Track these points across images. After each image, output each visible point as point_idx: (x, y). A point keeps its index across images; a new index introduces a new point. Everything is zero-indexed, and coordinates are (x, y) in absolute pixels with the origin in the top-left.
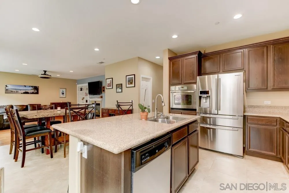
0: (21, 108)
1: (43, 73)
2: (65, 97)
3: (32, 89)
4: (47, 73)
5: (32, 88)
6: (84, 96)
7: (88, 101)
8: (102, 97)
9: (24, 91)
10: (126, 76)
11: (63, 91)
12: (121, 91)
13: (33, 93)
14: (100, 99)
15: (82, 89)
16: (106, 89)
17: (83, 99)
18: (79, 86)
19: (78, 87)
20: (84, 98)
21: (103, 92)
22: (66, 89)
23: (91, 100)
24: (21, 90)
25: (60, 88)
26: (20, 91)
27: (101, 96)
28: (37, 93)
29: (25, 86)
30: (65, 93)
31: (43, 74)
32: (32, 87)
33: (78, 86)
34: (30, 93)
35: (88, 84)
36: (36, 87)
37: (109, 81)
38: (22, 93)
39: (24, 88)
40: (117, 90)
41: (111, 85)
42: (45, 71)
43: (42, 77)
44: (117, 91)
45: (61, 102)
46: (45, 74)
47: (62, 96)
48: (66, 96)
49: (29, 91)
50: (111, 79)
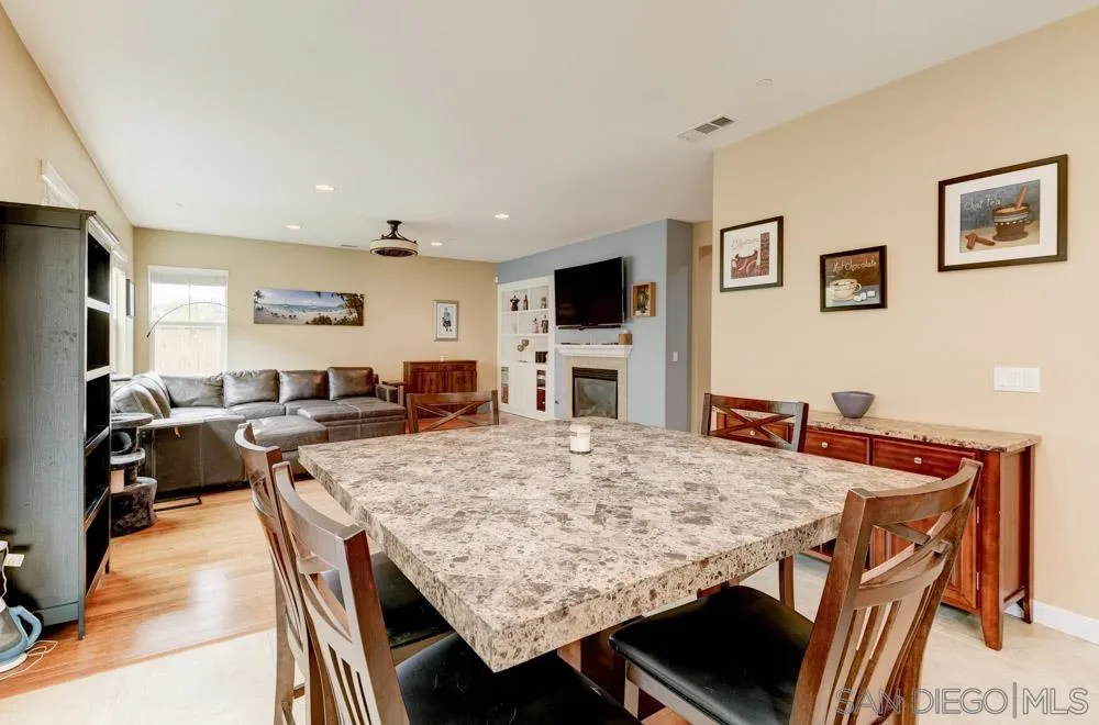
0: (307, 384)
1: (388, 230)
2: (454, 336)
3: (341, 306)
4: (401, 231)
5: (342, 302)
6: (529, 335)
7: (549, 357)
8: (628, 340)
9: (316, 315)
10: (942, 185)
11: (448, 314)
12: (877, 301)
13: (344, 322)
14: (620, 351)
15: (517, 301)
16: (723, 290)
17: (521, 348)
18: (506, 291)
19: (503, 294)
20: (526, 343)
21: (638, 313)
22: (457, 303)
23: (565, 350)
24: (304, 308)
25: (439, 302)
26: (302, 316)
27: (625, 332)
28: (359, 322)
29: (319, 293)
30: (453, 323)
31: (387, 238)
32: (342, 295)
33: (502, 288)
34: (334, 322)
35: (553, 277)
36: (356, 295)
37: (743, 244)
38: (307, 323)
39: (316, 302)
40: (830, 290)
41: (765, 260)
42: (395, 224)
43: (382, 252)
44: (829, 304)
45: (442, 360)
46: (394, 237)
47: (443, 332)
48: (457, 335)
49: (332, 315)
50: (772, 228)
